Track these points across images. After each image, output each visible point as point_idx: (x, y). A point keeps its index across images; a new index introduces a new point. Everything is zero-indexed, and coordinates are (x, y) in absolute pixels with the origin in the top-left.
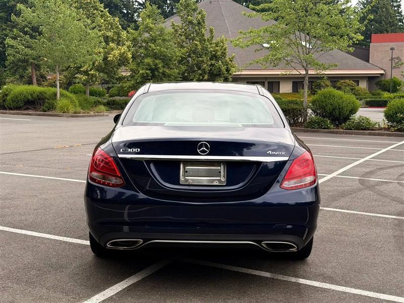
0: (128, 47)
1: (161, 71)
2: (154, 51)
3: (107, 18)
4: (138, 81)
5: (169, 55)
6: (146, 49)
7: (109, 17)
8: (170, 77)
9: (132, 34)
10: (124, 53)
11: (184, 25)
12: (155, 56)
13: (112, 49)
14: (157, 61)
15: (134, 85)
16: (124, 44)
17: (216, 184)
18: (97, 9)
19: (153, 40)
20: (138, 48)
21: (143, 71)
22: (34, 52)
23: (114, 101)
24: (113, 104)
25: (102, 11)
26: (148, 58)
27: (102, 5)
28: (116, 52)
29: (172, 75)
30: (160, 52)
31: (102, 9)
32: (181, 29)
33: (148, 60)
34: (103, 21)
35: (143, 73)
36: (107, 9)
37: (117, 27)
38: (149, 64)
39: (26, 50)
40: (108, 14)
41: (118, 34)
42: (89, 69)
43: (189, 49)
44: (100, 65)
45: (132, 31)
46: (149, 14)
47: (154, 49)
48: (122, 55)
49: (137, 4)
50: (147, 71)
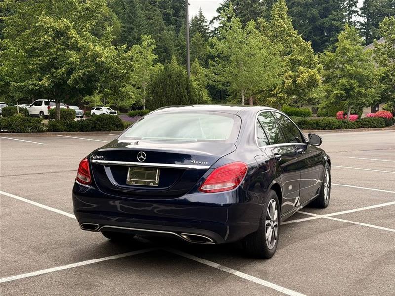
0: (319, 69)
1: (356, 91)
2: (349, 72)
3: (300, 43)
4: (332, 101)
5: (366, 75)
6: (342, 70)
7: (303, 42)
8: (367, 97)
9: (329, 56)
10: (313, 75)
11: (388, 43)
12: (351, 76)
13: (302, 72)
14: (352, 81)
15: (328, 106)
16: (315, 67)
17: (151, 185)
18: (290, 36)
19: (350, 61)
20: (334, 69)
21: (338, 92)
22: (223, 79)
23: (304, 121)
24: (303, 124)
25: (296, 37)
26: (344, 78)
27: (296, 31)
28: (305, 75)
29: (369, 95)
30: (356, 72)
31: (296, 36)
32: (384, 48)
33: (343, 81)
34: (295, 46)
35: (337, 94)
36: (300, 35)
37: (309, 51)
38: (343, 85)
39: (216, 77)
40: (301, 39)
41: (310, 58)
42: (278, 92)
43: (391, 67)
44: (289, 87)
45: (329, 53)
46: (347, 35)
47: (350, 70)
48: (311, 77)
49: (359, 24)
50: (341, 92)
